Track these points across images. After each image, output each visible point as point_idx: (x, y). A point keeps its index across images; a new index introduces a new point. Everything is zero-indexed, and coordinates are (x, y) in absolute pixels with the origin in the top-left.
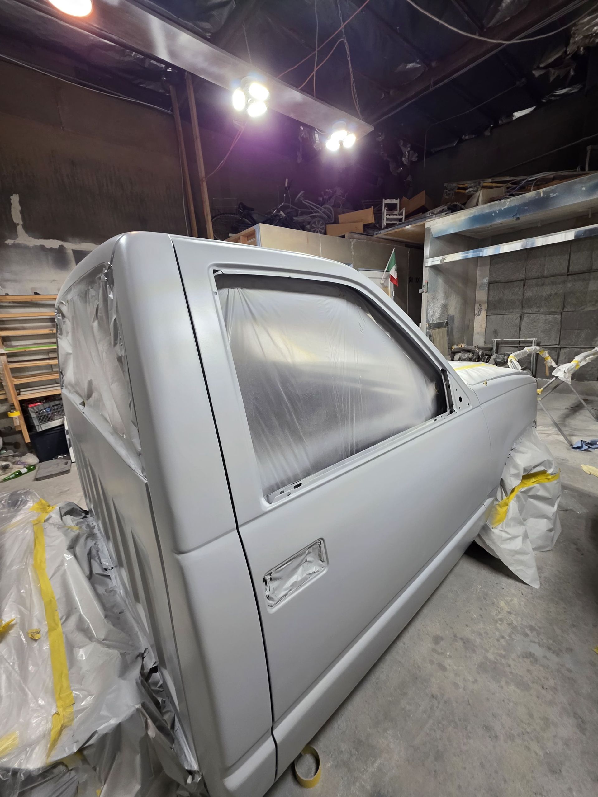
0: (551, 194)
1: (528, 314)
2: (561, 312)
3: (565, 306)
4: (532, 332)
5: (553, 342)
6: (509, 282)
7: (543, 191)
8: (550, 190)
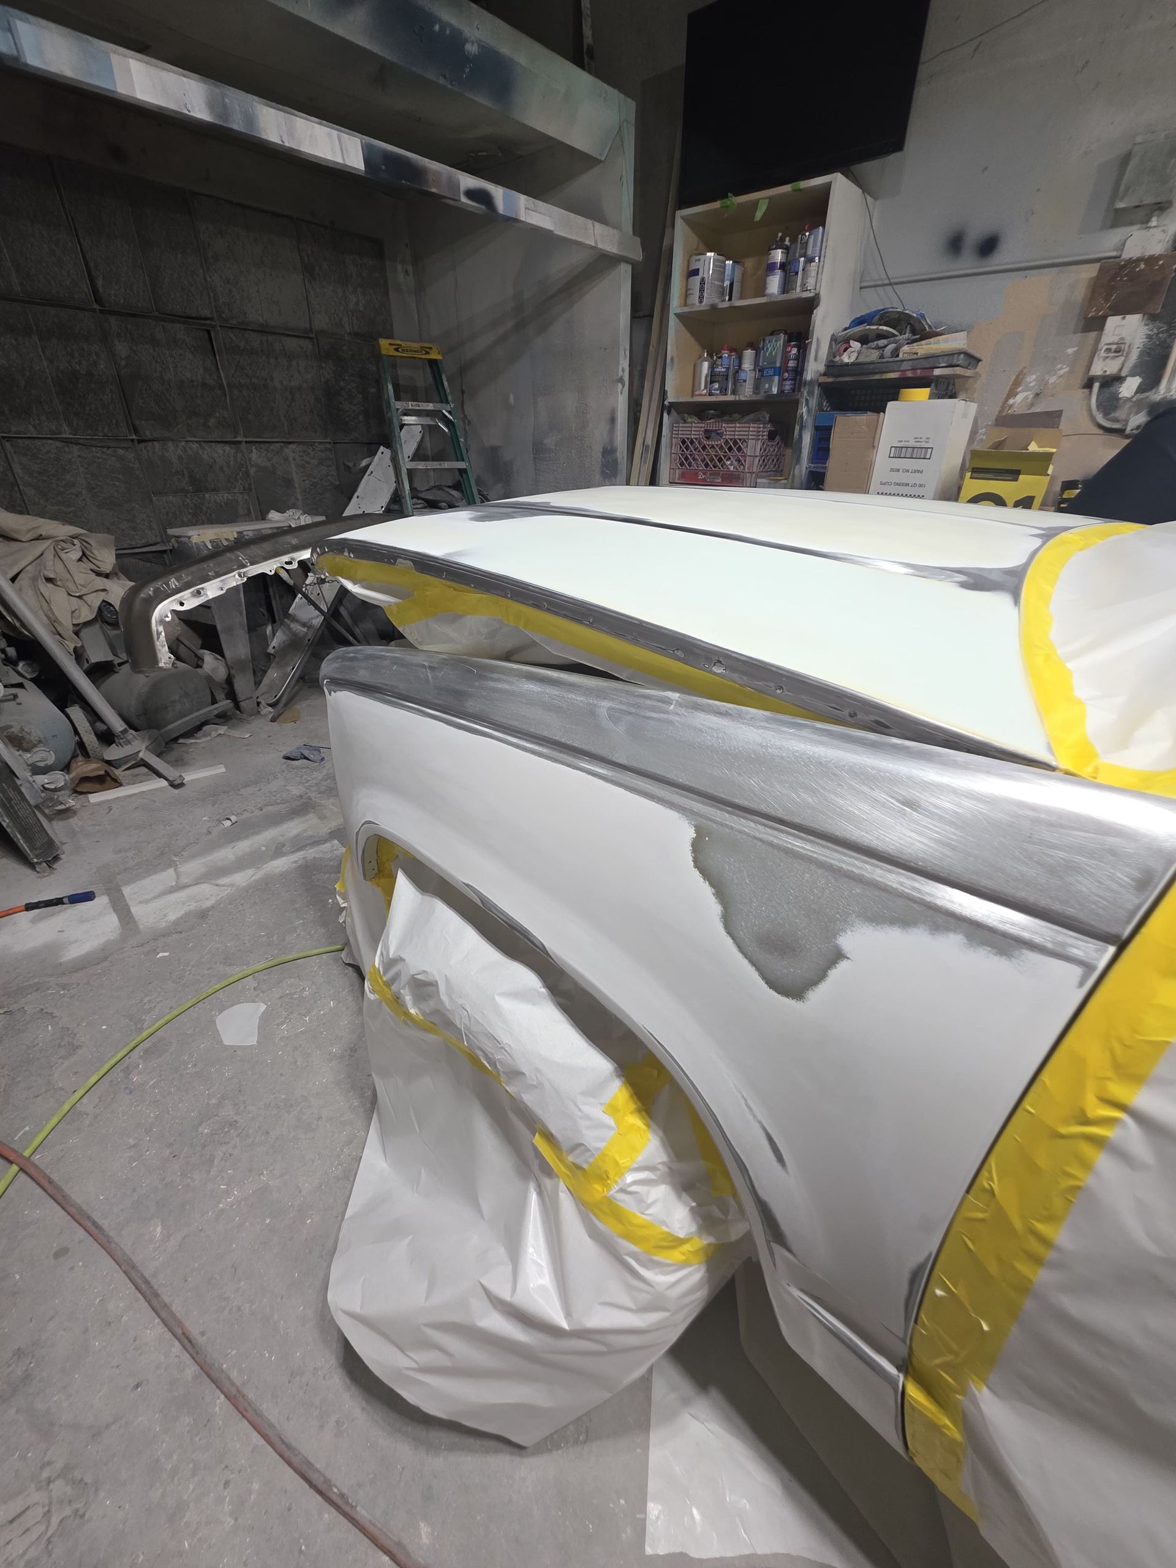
1: (27, 442)
2: (132, 440)
3: (137, 423)
4: (72, 509)
5: (149, 536)
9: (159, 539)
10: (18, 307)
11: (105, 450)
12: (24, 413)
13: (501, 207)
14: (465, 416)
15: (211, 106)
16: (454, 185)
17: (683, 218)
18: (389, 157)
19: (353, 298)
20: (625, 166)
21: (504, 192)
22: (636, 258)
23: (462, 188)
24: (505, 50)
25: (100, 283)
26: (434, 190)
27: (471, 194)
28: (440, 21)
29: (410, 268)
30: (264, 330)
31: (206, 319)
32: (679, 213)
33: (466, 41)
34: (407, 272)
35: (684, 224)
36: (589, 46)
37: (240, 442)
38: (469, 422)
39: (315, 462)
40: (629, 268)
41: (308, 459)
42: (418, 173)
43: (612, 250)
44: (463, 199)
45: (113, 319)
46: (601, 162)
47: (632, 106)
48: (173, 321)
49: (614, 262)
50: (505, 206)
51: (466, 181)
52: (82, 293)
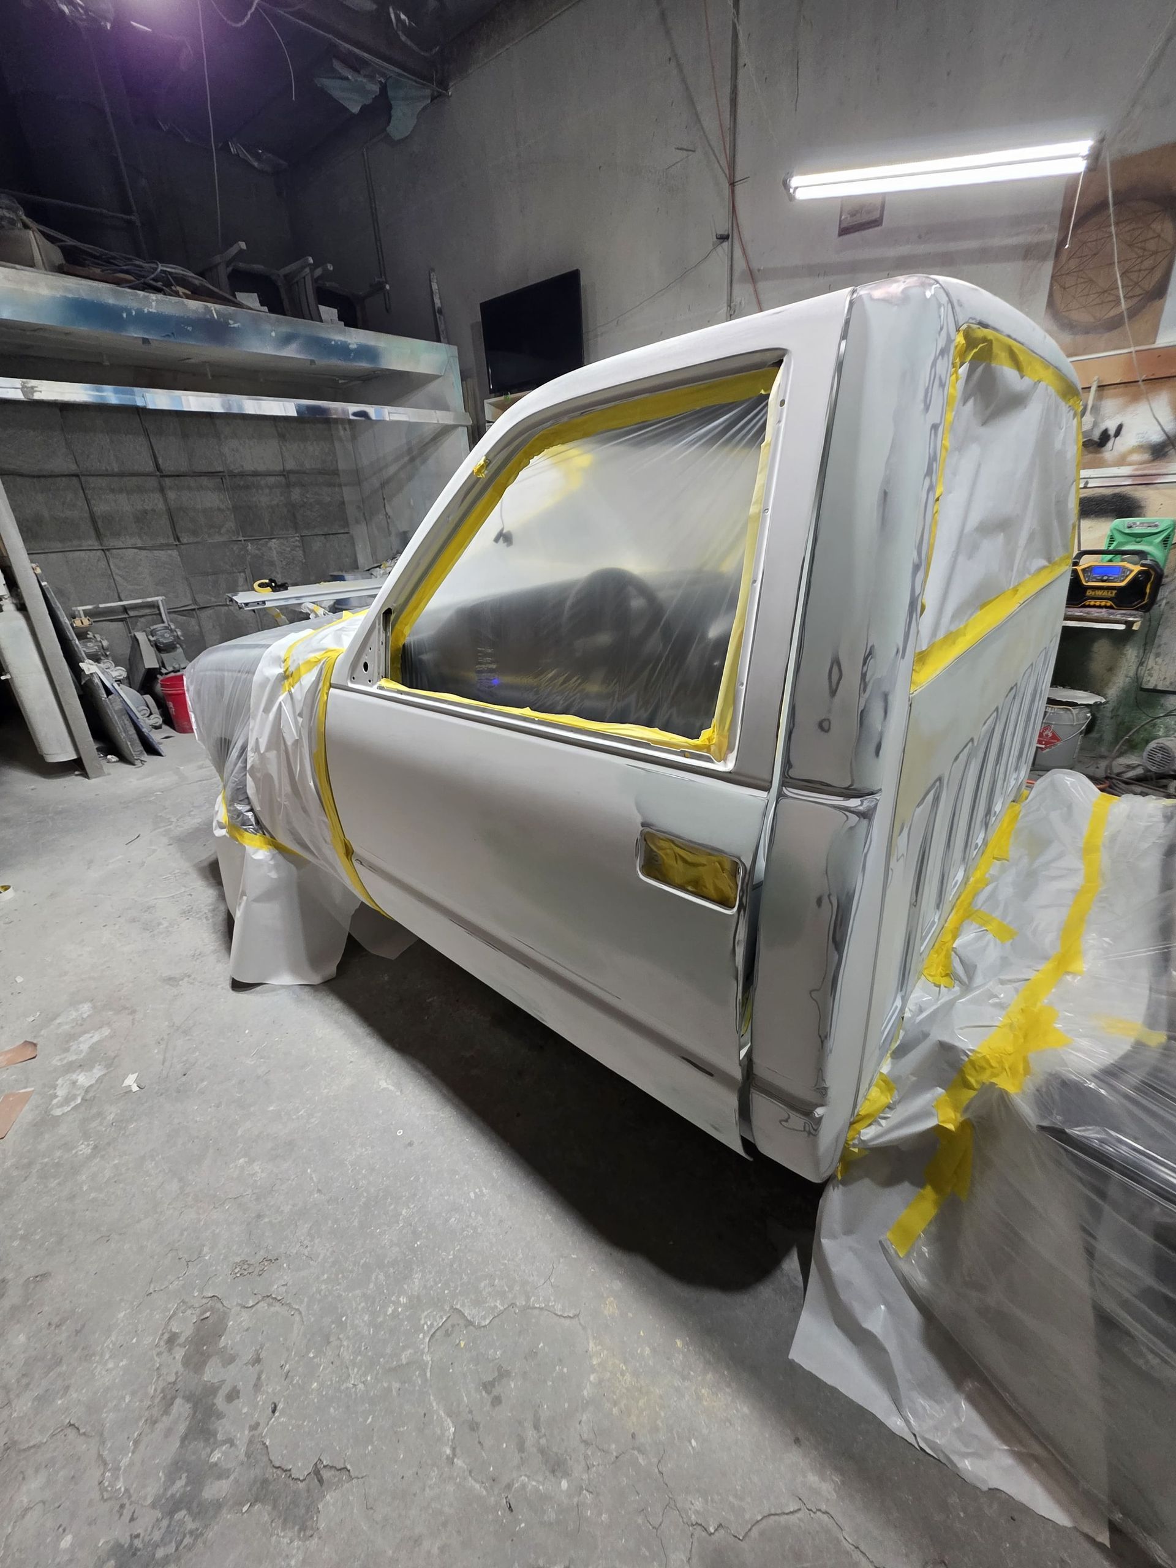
0: (231, 322)
1: (118, 551)
2: (176, 545)
3: (179, 535)
4: (141, 587)
5: (185, 601)
6: (44, 476)
7: (215, 310)
8: (226, 312)
9: (191, 602)
10: (116, 479)
11: (160, 552)
12: (117, 535)
13: (373, 416)
14: (387, 514)
15: (223, 406)
16: (345, 412)
17: (490, 404)
18: (309, 408)
19: (311, 449)
20: (455, 378)
21: (375, 412)
22: (466, 423)
23: (351, 412)
24: (373, 342)
25: (160, 461)
26: (335, 416)
27: (355, 414)
28: (332, 340)
30: (255, 474)
31: (220, 472)
32: (485, 401)
33: (350, 344)
34: (345, 429)
35: (493, 407)
36: (438, 308)
37: (241, 541)
38: (389, 517)
39: (288, 549)
40: (464, 427)
41: (284, 547)
42: (324, 411)
43: (451, 422)
44: (352, 417)
45: (167, 479)
46: (441, 376)
47: (454, 349)
48: (201, 476)
49: (455, 427)
50: (376, 416)
51: (353, 408)
52: (150, 467)
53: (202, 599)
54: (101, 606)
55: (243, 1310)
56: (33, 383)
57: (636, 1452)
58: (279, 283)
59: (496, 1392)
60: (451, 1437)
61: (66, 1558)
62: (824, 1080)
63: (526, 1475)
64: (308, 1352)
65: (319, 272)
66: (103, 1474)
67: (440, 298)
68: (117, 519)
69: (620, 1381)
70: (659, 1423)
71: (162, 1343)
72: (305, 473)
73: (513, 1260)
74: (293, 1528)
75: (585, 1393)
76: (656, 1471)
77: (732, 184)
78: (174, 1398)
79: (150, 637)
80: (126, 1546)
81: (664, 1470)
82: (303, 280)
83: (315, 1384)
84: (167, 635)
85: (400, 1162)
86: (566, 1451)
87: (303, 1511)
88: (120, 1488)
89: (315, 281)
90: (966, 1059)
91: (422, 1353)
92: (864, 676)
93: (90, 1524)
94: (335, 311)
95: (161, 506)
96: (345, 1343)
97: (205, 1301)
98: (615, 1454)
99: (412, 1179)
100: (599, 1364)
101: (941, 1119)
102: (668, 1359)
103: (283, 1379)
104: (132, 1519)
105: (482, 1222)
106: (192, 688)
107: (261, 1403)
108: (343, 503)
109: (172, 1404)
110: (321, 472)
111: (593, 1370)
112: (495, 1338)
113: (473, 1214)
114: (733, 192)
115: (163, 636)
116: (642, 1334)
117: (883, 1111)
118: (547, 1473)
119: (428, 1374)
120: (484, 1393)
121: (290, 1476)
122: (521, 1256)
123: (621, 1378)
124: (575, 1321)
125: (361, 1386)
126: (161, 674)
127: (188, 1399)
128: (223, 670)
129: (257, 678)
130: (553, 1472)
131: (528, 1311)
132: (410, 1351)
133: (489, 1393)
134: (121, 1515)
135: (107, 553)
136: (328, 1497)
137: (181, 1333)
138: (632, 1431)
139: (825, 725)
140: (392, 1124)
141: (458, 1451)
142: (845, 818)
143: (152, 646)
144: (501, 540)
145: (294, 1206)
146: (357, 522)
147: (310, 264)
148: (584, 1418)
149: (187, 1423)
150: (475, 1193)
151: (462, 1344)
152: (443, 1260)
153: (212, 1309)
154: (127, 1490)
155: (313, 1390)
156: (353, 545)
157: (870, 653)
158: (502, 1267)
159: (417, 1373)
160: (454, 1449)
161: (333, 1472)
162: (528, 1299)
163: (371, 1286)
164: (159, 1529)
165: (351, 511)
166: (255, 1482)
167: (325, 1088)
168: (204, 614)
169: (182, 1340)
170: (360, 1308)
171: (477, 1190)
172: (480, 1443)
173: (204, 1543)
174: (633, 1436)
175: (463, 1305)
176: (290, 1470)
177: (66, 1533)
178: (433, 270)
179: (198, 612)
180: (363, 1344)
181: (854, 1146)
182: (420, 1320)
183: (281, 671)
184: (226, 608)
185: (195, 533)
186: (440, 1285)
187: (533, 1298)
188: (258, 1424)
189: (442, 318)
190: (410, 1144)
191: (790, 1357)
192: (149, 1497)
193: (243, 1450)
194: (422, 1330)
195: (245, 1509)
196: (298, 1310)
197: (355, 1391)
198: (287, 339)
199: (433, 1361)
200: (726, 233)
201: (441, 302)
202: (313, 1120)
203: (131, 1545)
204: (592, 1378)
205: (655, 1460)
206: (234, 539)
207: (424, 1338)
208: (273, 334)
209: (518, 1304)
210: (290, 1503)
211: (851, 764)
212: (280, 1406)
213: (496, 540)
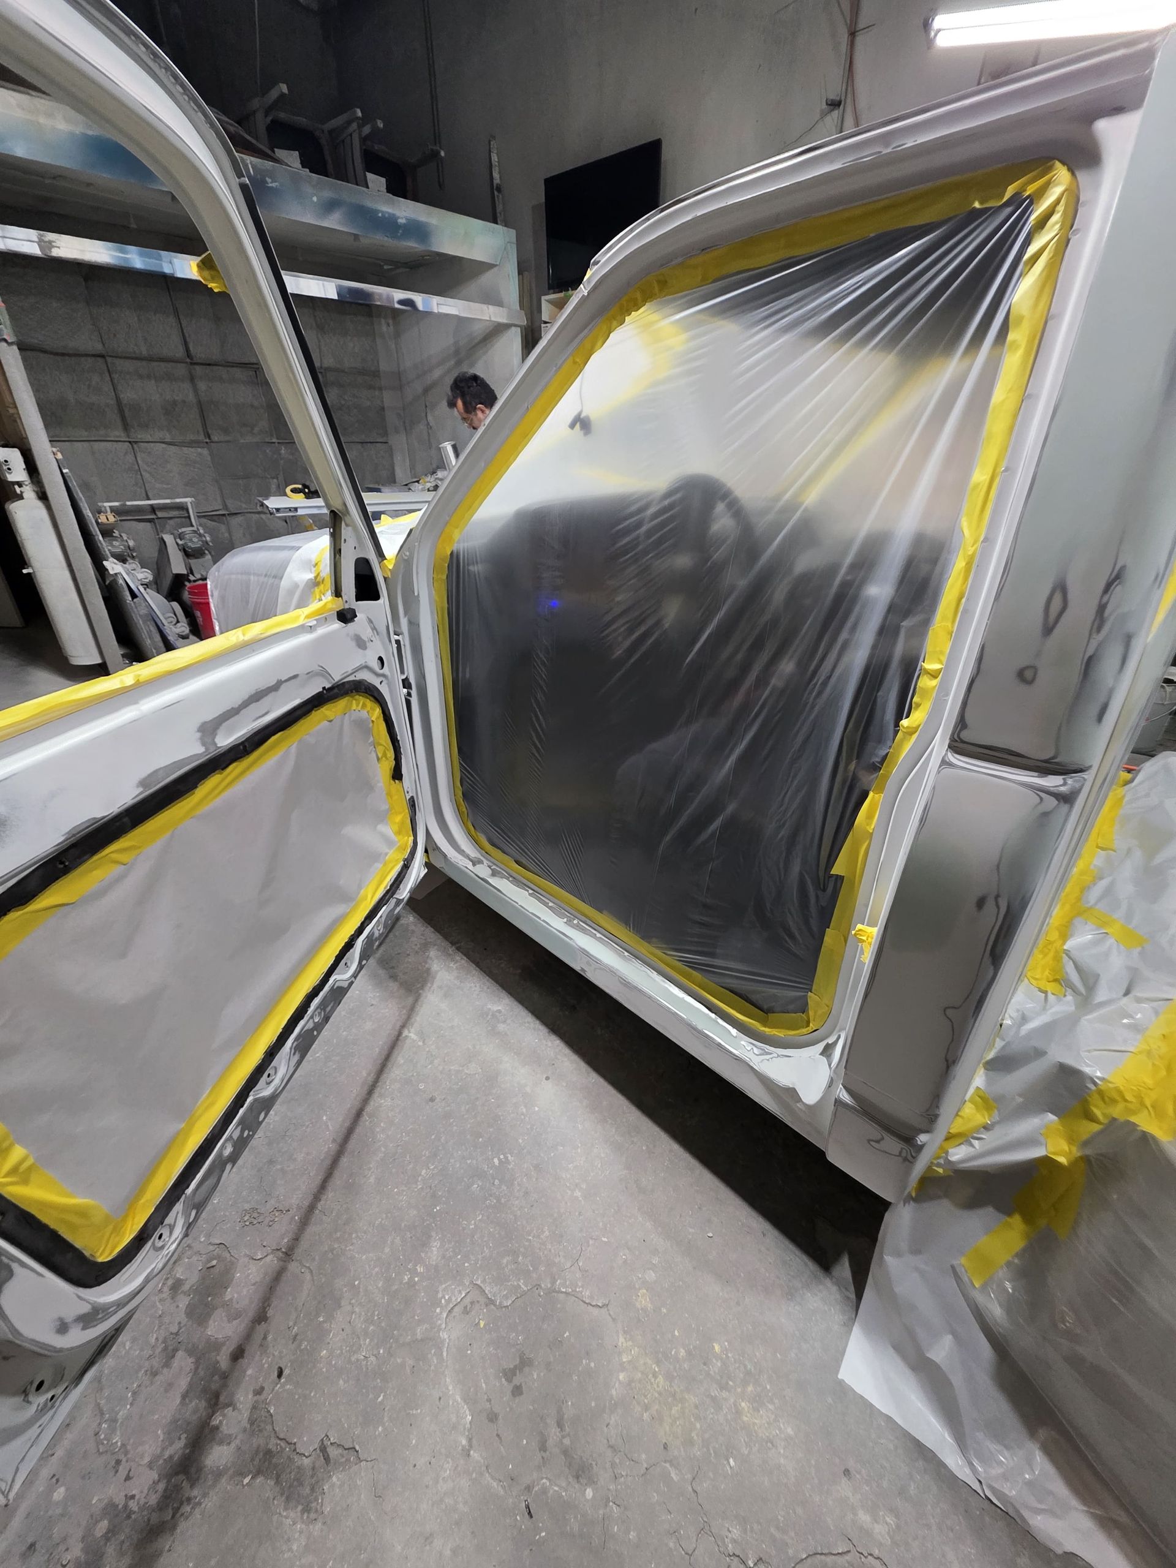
0: (268, 180)
1: (146, 444)
2: (207, 443)
3: (210, 432)
4: (170, 486)
5: (216, 505)
6: (69, 355)
7: (251, 163)
8: (264, 168)
9: (221, 507)
10: (144, 363)
11: (190, 449)
12: (145, 426)
13: (420, 306)
14: (429, 424)
16: (390, 299)
17: (546, 301)
18: (351, 291)
19: (351, 345)
20: (512, 268)
21: (423, 299)
22: (522, 324)
23: (396, 300)
24: (423, 218)
25: (191, 346)
26: (378, 303)
27: (401, 302)
28: (382, 212)
29: (390, 321)
32: (544, 298)
33: (399, 218)
34: (388, 325)
36: (497, 184)
37: (274, 443)
38: (431, 427)
40: (519, 329)
42: (368, 295)
43: (504, 321)
44: (397, 306)
45: (197, 368)
46: (497, 265)
47: (512, 233)
48: (233, 366)
49: (507, 326)
50: (424, 307)
51: (399, 295)
52: (180, 353)
53: (233, 505)
54: (128, 503)
55: (251, 1261)
56: (50, 236)
57: (668, 1465)
58: (323, 142)
59: (517, 1381)
60: (468, 1426)
61: (59, 1511)
62: (938, 1107)
63: (546, 1478)
64: (317, 1315)
65: (367, 130)
66: (100, 1424)
67: (500, 173)
68: (145, 409)
69: (652, 1384)
70: (694, 1434)
71: (166, 1289)
72: (343, 371)
73: (539, 1237)
74: (296, 1507)
75: (614, 1392)
76: (690, 1488)
77: (853, 34)
78: (176, 1350)
79: (178, 541)
80: (120, 1506)
81: (698, 1489)
82: (349, 137)
83: (325, 1351)
84: (195, 540)
85: (421, 1118)
86: (591, 1456)
87: (307, 1490)
88: (117, 1442)
89: (364, 140)
90: (1093, 1088)
91: (439, 1330)
92: (1102, 608)
93: (83, 1478)
94: (383, 180)
95: (191, 397)
96: (357, 1310)
97: (211, 1248)
98: (645, 1465)
99: (433, 1137)
100: (629, 1362)
101: (1051, 1149)
102: (705, 1364)
103: (291, 1342)
104: (128, 1478)
105: (506, 1192)
106: (216, 594)
107: (266, 1366)
108: (383, 409)
109: (173, 1356)
110: (362, 372)
111: (622, 1368)
112: (517, 1321)
113: (497, 1182)
114: (852, 44)
115: (191, 540)
116: (676, 1333)
117: (978, 1132)
118: (571, 1479)
119: (445, 1354)
120: (503, 1380)
121: (295, 1450)
122: (547, 1233)
123: (653, 1380)
124: (604, 1310)
125: (373, 1359)
126: (189, 581)
127: (190, 1352)
128: (249, 574)
129: (285, 583)
130: (577, 1477)
131: (554, 1294)
132: (426, 1326)
133: (509, 1380)
134: (117, 1472)
135: (135, 446)
136: (334, 1479)
137: (186, 1280)
138: (664, 1441)
139: (1028, 674)
140: (413, 1076)
141: (474, 1442)
142: (1038, 800)
143: (180, 550)
144: (578, 426)
145: (308, 1154)
146: (397, 431)
147: (358, 118)
148: (612, 1422)
149: (189, 1379)
150: (500, 1160)
151: (482, 1324)
152: (464, 1229)
153: (218, 1257)
154: (123, 1445)
155: (321, 1357)
156: (391, 456)
157: (1118, 577)
158: (527, 1243)
159: (433, 1351)
160: (470, 1440)
161: (340, 1451)
162: (553, 1282)
163: (387, 1250)
164: (156, 1492)
165: (391, 418)
166: (257, 1452)
167: (345, 1031)
168: (235, 521)
169: (186, 1287)
170: (374, 1272)
171: (502, 1157)
172: (498, 1435)
173: (202, 1514)
174: (665, 1447)
175: (484, 1281)
176: (295, 1444)
177: (59, 1483)
178: (494, 138)
179: (228, 517)
180: (376, 1313)
181: (939, 1165)
182: (437, 1292)
183: (311, 576)
184: (257, 515)
185: (226, 431)
186: (459, 1257)
187: (559, 1281)
188: (262, 1388)
189: (501, 196)
190: (432, 1100)
191: (840, 1377)
192: (147, 1455)
193: (246, 1415)
194: (439, 1304)
195: (246, 1481)
196: (309, 1268)
197: (366, 1365)
198: (330, 206)
199: (450, 1340)
200: (838, 99)
201: (500, 178)
202: (331, 1063)
203: (126, 1506)
204: (621, 1376)
205: (689, 1476)
206: (267, 440)
207: (441, 1313)
208: (315, 199)
209: (543, 1285)
210: (294, 1480)
211: (1059, 729)
212: (286, 1372)
213: (572, 426)
